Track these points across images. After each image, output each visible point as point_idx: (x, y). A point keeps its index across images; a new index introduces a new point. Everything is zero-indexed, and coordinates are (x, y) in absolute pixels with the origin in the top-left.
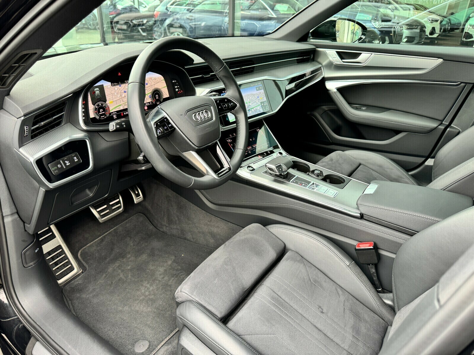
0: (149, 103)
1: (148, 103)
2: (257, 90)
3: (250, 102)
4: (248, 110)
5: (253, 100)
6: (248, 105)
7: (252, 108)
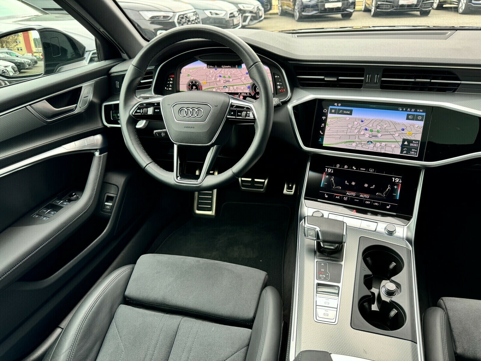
0: (246, 93)
1: (244, 93)
2: (408, 119)
3: (378, 132)
4: (368, 142)
5: (387, 131)
6: (373, 134)
7: (378, 142)
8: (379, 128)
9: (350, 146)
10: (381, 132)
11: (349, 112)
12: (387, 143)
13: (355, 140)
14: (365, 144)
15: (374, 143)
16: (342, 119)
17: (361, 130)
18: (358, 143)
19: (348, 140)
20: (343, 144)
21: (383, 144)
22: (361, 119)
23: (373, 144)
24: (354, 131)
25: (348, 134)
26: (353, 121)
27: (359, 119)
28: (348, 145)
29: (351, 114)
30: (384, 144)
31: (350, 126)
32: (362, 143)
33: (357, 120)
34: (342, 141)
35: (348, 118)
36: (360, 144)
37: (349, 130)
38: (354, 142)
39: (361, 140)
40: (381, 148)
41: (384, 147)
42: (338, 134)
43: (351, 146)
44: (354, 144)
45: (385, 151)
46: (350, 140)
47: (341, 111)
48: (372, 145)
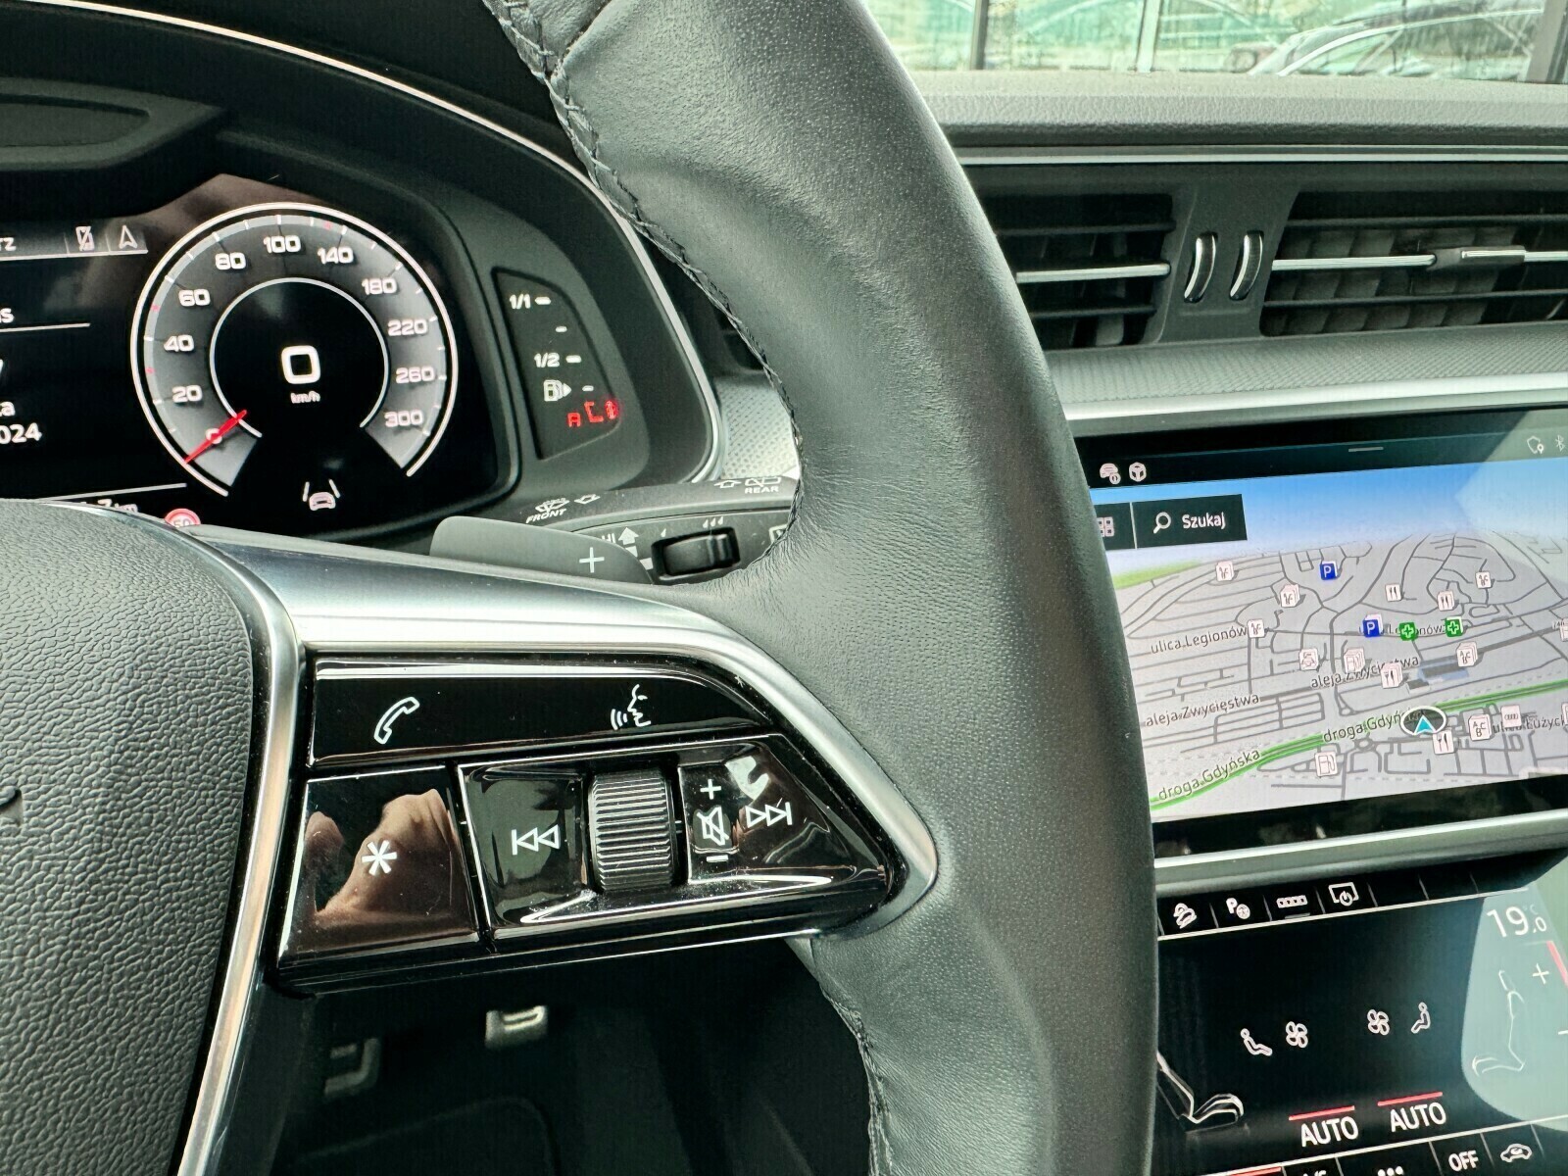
3: (1453, 631)
4: (1412, 721)
5: (1504, 613)
6: (1428, 656)
7: (1470, 704)
8: (1447, 600)
9: (1299, 779)
10: (1470, 632)
11: (1220, 521)
12: (1528, 703)
13: (1320, 729)
14: (1399, 741)
15: (1454, 721)
16: (1183, 577)
17: (1339, 641)
18: (1346, 744)
19: (1274, 741)
20: (1245, 774)
21: (1511, 711)
22: (1315, 554)
23: (1449, 733)
24: (1292, 657)
25: (1262, 688)
26: (1269, 580)
27: (1302, 557)
28: (1286, 777)
29: (1236, 530)
30: (1515, 710)
31: (1257, 627)
32: (1377, 735)
33: (1292, 570)
34: (1235, 752)
35: (1228, 567)
36: (1363, 750)
37: (1261, 658)
38: (1317, 742)
39: (1365, 717)
40: (1506, 750)
41: (1524, 733)
42: (1195, 702)
43: (1311, 779)
44: (1326, 762)
45: (1536, 761)
46: (1287, 738)
47: (1163, 521)
48: (1442, 743)
